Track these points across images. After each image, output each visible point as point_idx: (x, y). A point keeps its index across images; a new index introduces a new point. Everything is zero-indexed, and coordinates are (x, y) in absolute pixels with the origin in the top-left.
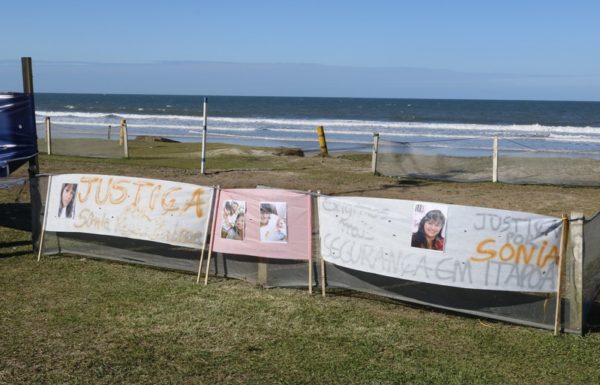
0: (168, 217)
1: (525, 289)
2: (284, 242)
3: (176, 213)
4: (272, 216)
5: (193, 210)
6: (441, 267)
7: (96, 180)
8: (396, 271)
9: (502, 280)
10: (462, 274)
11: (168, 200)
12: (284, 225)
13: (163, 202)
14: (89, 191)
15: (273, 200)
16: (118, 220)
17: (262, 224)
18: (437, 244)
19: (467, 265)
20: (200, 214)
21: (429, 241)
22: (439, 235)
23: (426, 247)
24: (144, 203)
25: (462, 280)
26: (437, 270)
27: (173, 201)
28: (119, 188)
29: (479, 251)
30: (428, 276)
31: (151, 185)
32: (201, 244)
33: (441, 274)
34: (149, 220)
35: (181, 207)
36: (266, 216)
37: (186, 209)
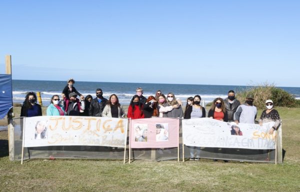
0: (107, 134)
1: (269, 148)
2: (167, 140)
3: (111, 132)
4: (162, 129)
5: (119, 130)
6: (243, 142)
7: (61, 118)
8: (226, 145)
9: (263, 145)
10: (251, 143)
11: (106, 126)
12: (168, 133)
13: (104, 127)
14: (57, 124)
15: (161, 122)
16: (79, 137)
17: (157, 133)
18: (240, 133)
19: (252, 140)
20: (123, 132)
21: (237, 132)
22: (239, 131)
23: (236, 134)
24: (93, 128)
25: (251, 145)
26: (242, 143)
27: (109, 126)
28: (76, 122)
29: (254, 135)
30: (239, 146)
31: (95, 119)
32: (124, 145)
33: (244, 144)
34: (98, 136)
35: (113, 129)
36: (159, 129)
37: (115, 130)
